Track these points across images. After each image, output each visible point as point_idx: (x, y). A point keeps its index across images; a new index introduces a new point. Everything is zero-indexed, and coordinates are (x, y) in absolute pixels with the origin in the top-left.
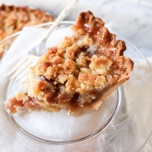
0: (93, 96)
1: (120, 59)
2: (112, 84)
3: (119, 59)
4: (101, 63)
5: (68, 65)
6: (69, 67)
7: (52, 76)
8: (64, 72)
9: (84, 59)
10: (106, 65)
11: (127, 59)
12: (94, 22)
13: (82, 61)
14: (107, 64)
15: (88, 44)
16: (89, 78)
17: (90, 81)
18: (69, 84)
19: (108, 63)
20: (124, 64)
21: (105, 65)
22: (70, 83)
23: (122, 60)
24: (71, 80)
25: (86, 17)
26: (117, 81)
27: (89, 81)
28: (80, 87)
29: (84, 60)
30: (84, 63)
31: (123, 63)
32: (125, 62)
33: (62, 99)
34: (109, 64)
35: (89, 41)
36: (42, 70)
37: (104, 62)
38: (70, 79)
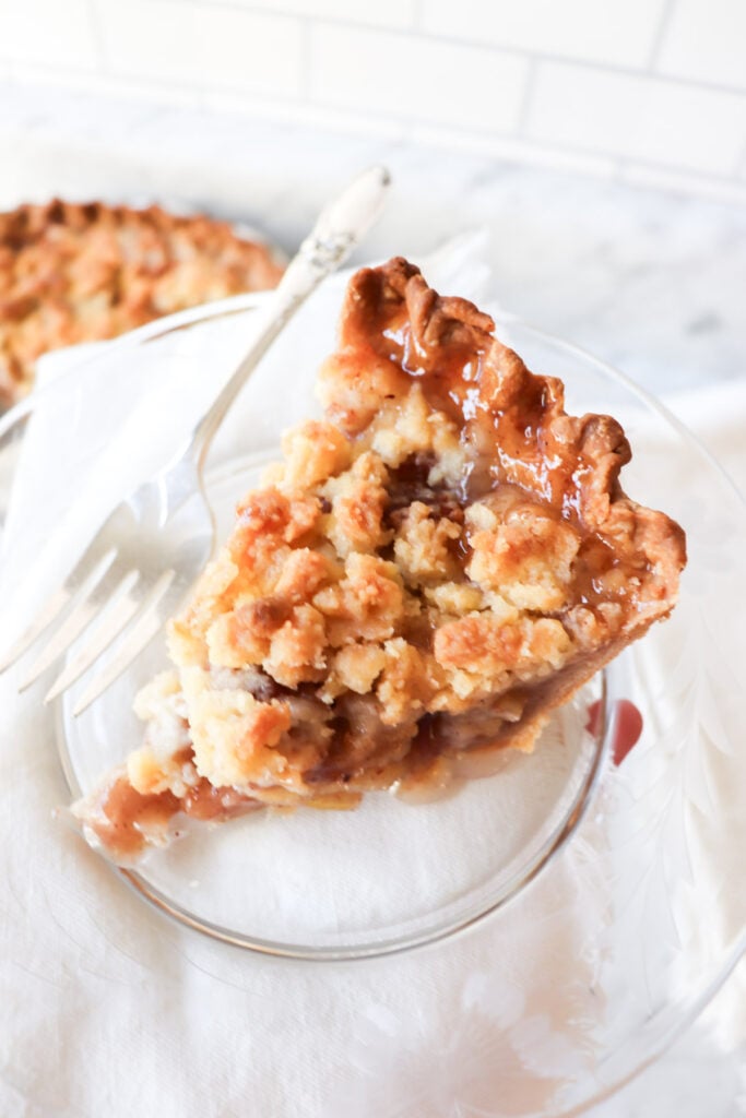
1: (615, 523)
3: (612, 519)
4: (526, 556)
5: (370, 596)
6: (373, 603)
7: (308, 668)
8: (360, 633)
9: (431, 536)
10: (550, 558)
11: (652, 517)
12: (435, 319)
13: (427, 552)
14: (553, 551)
15: (431, 444)
16: (486, 646)
17: (495, 656)
18: (396, 690)
19: (558, 547)
20: (637, 539)
21: (546, 561)
22: (401, 684)
23: (627, 527)
24: (404, 666)
25: (388, 294)
26: (620, 629)
27: (489, 658)
28: (447, 689)
29: (436, 541)
30: (438, 558)
31: (632, 536)
32: (639, 530)
34: (563, 552)
35: (431, 429)
37: (540, 547)
38: (395, 662)
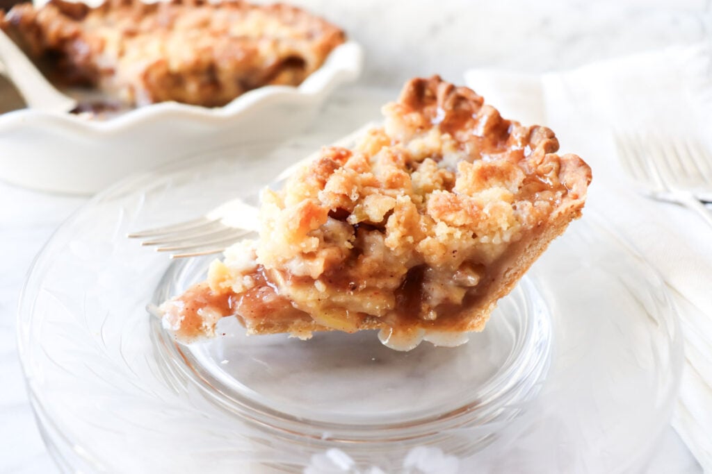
0: (472, 276)
1: (548, 163)
2: (532, 227)
3: (546, 160)
4: (491, 176)
5: (393, 176)
6: (394, 181)
7: (346, 197)
8: (383, 190)
9: (434, 172)
10: (506, 182)
11: (570, 158)
12: (452, 96)
13: (431, 177)
14: (508, 179)
16: (461, 205)
17: (466, 212)
18: (399, 222)
19: (512, 175)
20: (561, 175)
21: (503, 182)
22: (403, 219)
23: (555, 165)
24: (406, 209)
25: (428, 93)
26: (548, 215)
27: (462, 212)
28: (433, 235)
29: (437, 174)
30: (436, 181)
31: (558, 172)
32: (563, 169)
33: (371, 276)
34: (514, 179)
35: (442, 142)
36: (313, 182)
37: (502, 175)
38: (400, 208)
